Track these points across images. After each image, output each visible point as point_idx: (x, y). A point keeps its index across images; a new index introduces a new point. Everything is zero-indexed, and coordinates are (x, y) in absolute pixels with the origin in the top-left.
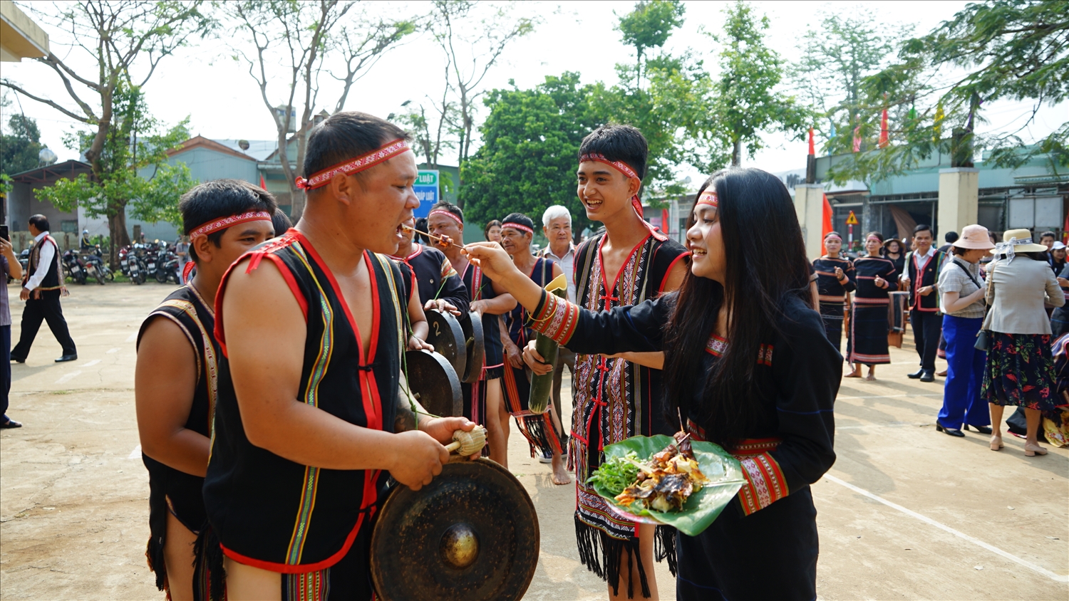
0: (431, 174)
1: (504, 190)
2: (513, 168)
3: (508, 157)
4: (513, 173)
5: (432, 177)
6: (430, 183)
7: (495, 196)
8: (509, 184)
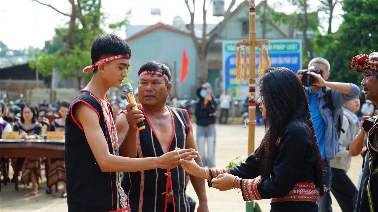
0: (295, 43)
1: (347, 54)
2: (355, 36)
3: (351, 28)
4: (355, 41)
5: (296, 45)
6: (295, 50)
7: (341, 60)
8: (351, 50)
